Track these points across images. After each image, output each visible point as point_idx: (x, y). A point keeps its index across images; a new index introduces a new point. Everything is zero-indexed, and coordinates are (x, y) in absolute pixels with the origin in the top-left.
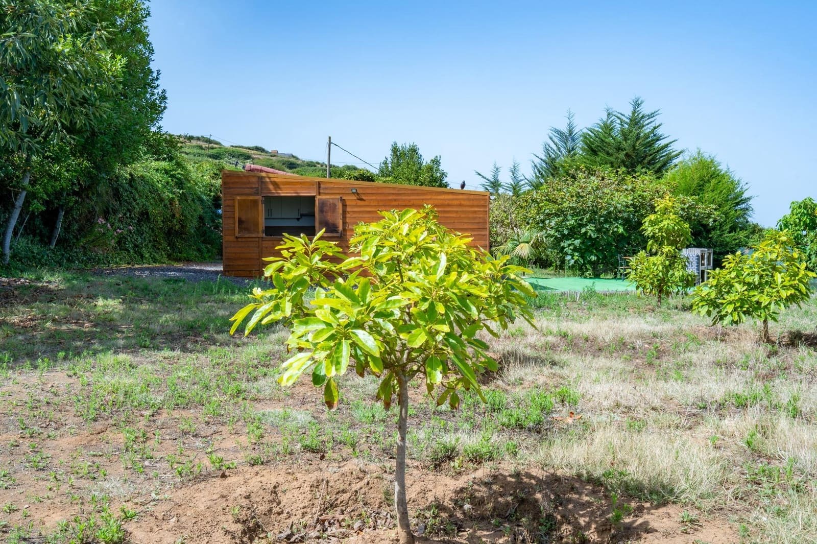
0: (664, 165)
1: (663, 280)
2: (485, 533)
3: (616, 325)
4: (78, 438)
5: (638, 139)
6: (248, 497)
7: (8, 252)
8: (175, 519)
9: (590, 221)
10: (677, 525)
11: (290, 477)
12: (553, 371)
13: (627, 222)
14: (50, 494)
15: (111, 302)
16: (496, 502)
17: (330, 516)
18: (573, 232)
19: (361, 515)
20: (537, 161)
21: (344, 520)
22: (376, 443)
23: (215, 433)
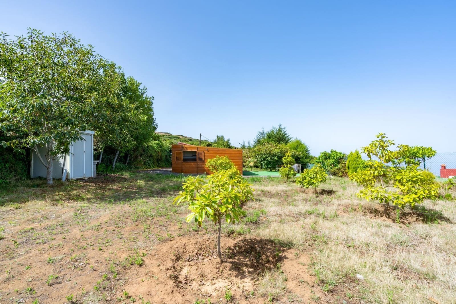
0: (288, 141)
1: (288, 174)
2: (242, 257)
3: (276, 187)
4: (131, 227)
5: (281, 134)
6: (177, 248)
7: (114, 167)
8: (157, 255)
9: (269, 156)
10: (294, 256)
11: (189, 241)
12: (260, 203)
13: (278, 157)
14: (123, 247)
15: (141, 181)
16: (245, 247)
17: (200, 253)
18: (264, 159)
19: (208, 252)
20: (255, 140)
21: (203, 254)
22: (213, 228)
23: (169, 225)
